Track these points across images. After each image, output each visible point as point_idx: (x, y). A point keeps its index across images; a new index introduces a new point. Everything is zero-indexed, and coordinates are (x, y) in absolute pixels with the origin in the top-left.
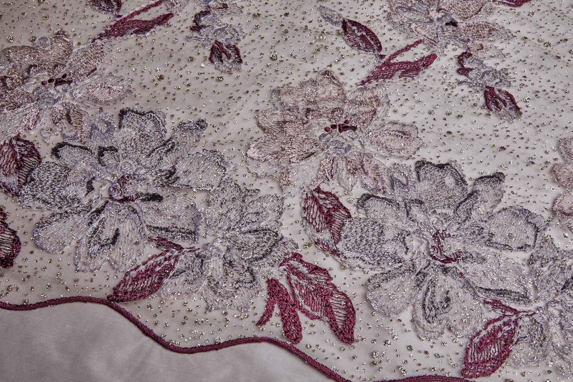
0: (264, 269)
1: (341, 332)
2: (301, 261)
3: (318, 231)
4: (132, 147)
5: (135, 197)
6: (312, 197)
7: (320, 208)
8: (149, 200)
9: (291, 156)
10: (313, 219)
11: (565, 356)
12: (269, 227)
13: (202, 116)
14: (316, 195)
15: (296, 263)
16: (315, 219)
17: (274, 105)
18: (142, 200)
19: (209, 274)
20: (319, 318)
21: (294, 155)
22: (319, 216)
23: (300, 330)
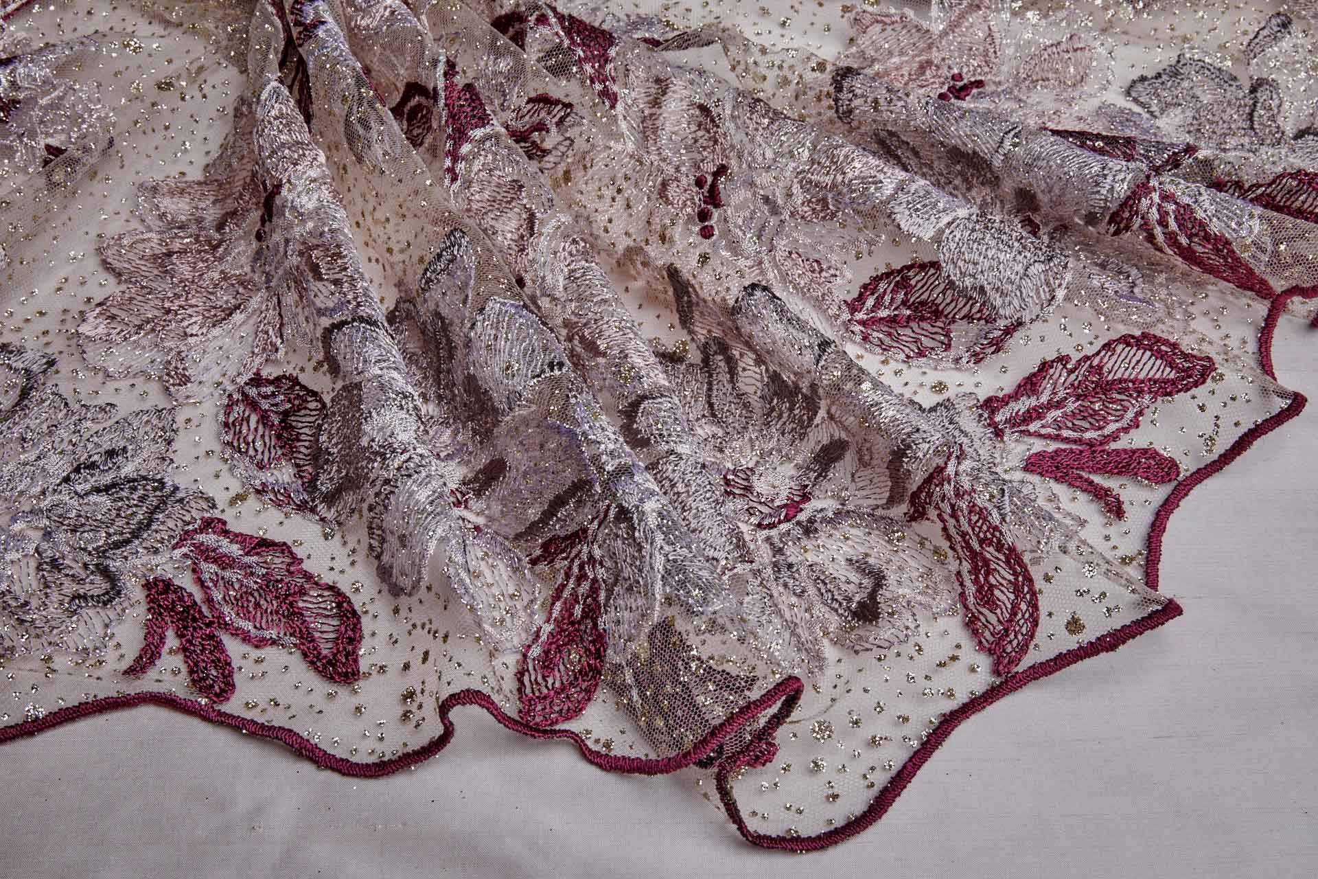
0: (138, 562)
1: (330, 662)
2: (226, 533)
3: (261, 466)
6: (243, 401)
7: (264, 419)
9: (186, 323)
10: (248, 444)
12: (143, 473)
14: (253, 392)
15: (213, 537)
16: (254, 442)
17: (143, 221)
20: (274, 642)
21: (194, 319)
22: (263, 436)
23: (231, 675)
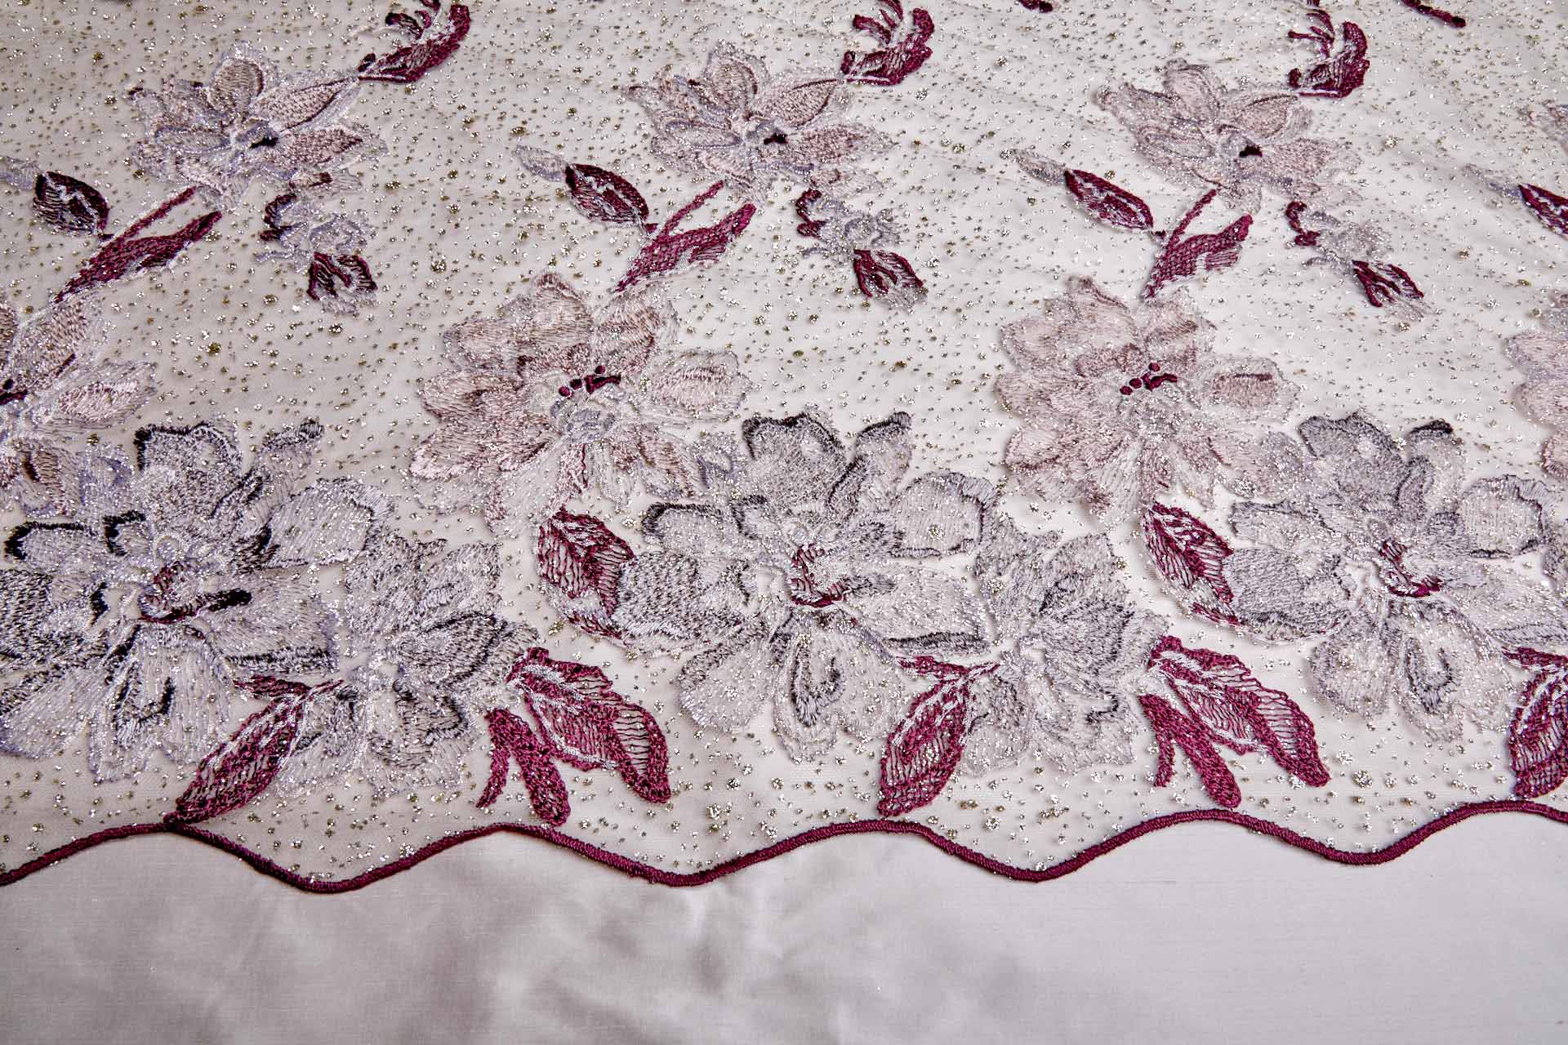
0: (478, 694)
1: (644, 782)
2: (549, 662)
3: (572, 596)
4: (175, 503)
5: (195, 605)
6: (552, 533)
7: (571, 549)
8: (224, 605)
9: (499, 460)
10: (559, 574)
11: (1063, 734)
12: (476, 608)
13: (310, 412)
14: (560, 525)
15: (539, 667)
16: (564, 573)
17: (452, 362)
18: (210, 608)
19: (370, 729)
20: (598, 765)
21: (506, 456)
22: (572, 567)
23: (565, 797)
